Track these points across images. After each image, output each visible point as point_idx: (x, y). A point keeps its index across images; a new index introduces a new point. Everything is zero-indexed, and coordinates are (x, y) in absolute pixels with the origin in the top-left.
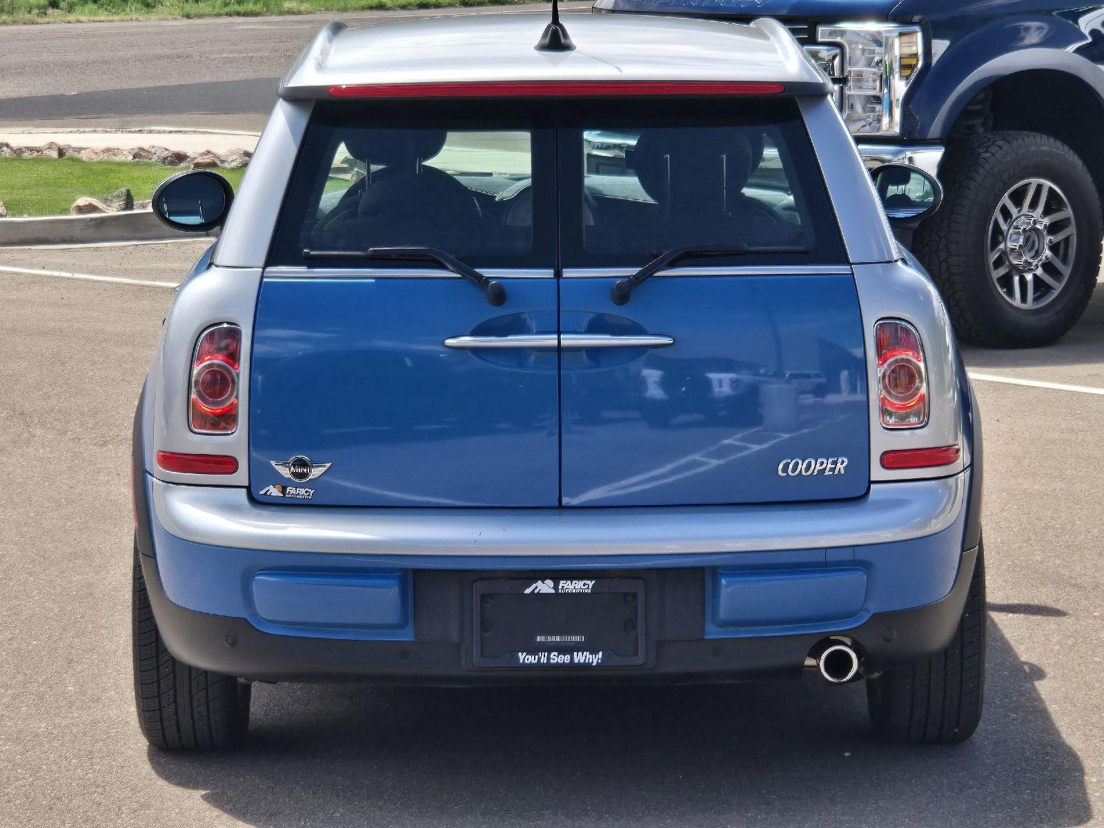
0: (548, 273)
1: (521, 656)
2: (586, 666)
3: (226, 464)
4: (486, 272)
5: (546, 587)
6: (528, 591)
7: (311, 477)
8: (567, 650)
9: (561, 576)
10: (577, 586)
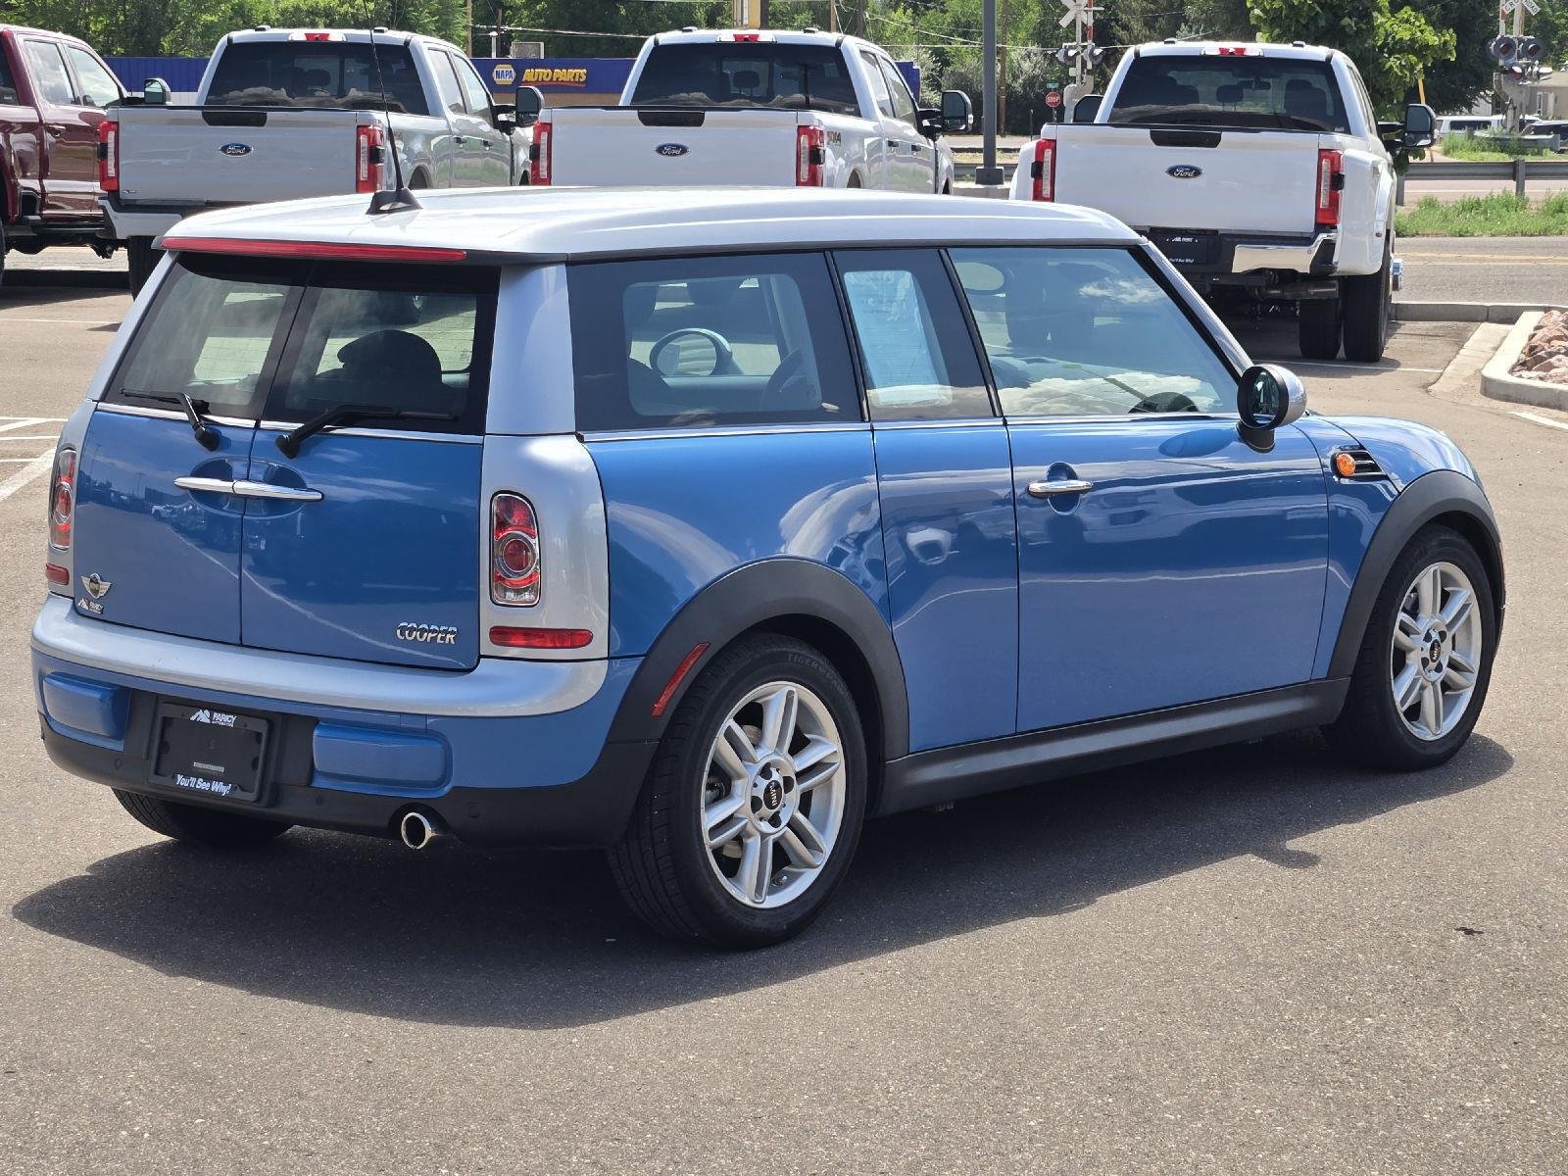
0: (252, 423)
1: (180, 777)
2: (218, 795)
5: (203, 716)
6: (193, 718)
7: (100, 594)
8: (209, 777)
9: (214, 708)
10: (225, 720)
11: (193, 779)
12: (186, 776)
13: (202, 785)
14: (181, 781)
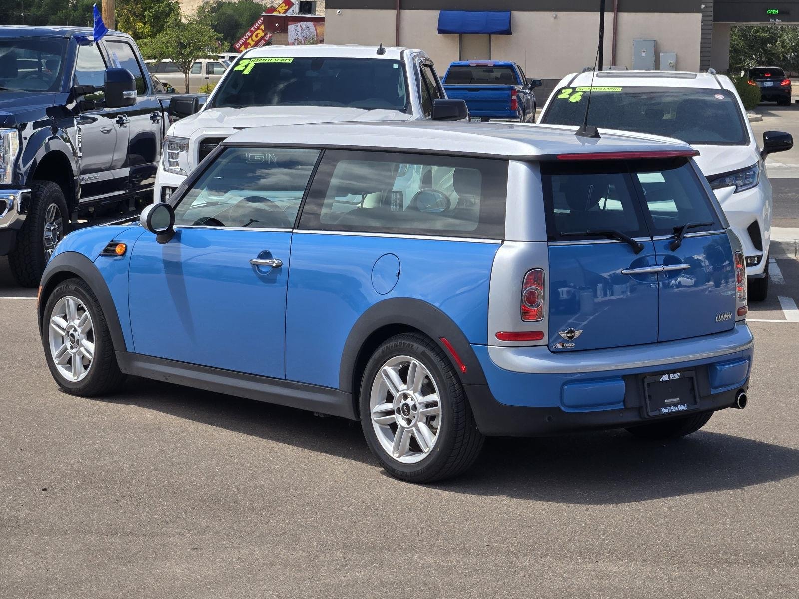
0: (649, 239)
1: (663, 409)
2: (682, 411)
3: (538, 335)
4: (636, 239)
5: (665, 378)
6: (661, 381)
7: (575, 338)
8: (675, 405)
9: (669, 372)
10: (675, 376)
11: (669, 408)
12: (666, 407)
13: (674, 409)
14: (664, 411)
